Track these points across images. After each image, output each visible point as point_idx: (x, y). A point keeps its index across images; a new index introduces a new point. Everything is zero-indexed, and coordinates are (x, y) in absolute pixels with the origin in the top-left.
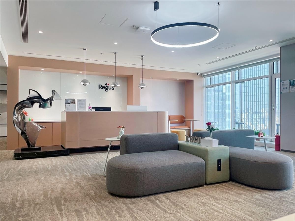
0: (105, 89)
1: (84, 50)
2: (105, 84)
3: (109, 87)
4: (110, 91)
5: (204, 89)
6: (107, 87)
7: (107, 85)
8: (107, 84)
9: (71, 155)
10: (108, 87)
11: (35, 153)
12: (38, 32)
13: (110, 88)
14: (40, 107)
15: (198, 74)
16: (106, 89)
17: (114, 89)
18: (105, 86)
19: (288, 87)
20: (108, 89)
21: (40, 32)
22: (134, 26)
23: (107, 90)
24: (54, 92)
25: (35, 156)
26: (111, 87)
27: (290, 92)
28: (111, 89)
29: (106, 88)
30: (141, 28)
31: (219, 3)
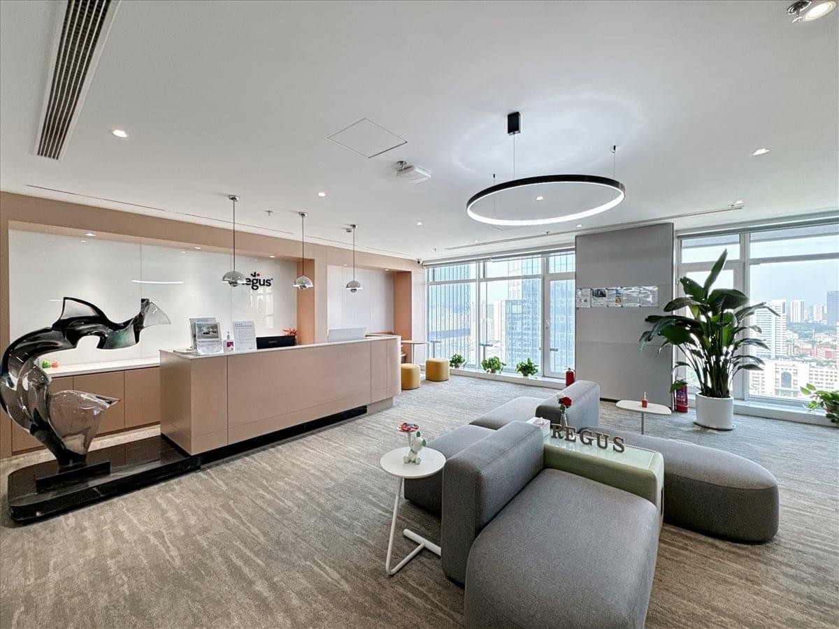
0: (251, 286)
1: (232, 199)
2: (252, 275)
3: (260, 280)
4: (261, 289)
5: (426, 286)
6: (255, 281)
7: (255, 276)
8: (255, 273)
9: (204, 469)
10: (257, 280)
11: (95, 489)
12: (111, 132)
13: (262, 283)
14: (101, 346)
15: (419, 262)
16: (253, 286)
17: (270, 284)
18: (252, 278)
19: (588, 300)
20: (258, 284)
21: (120, 133)
22: (402, 162)
23: (255, 288)
24: (146, 303)
25: (94, 496)
26: (264, 280)
27: (591, 307)
28: (264, 284)
29: (253, 283)
30: (417, 170)
31: (615, 147)
